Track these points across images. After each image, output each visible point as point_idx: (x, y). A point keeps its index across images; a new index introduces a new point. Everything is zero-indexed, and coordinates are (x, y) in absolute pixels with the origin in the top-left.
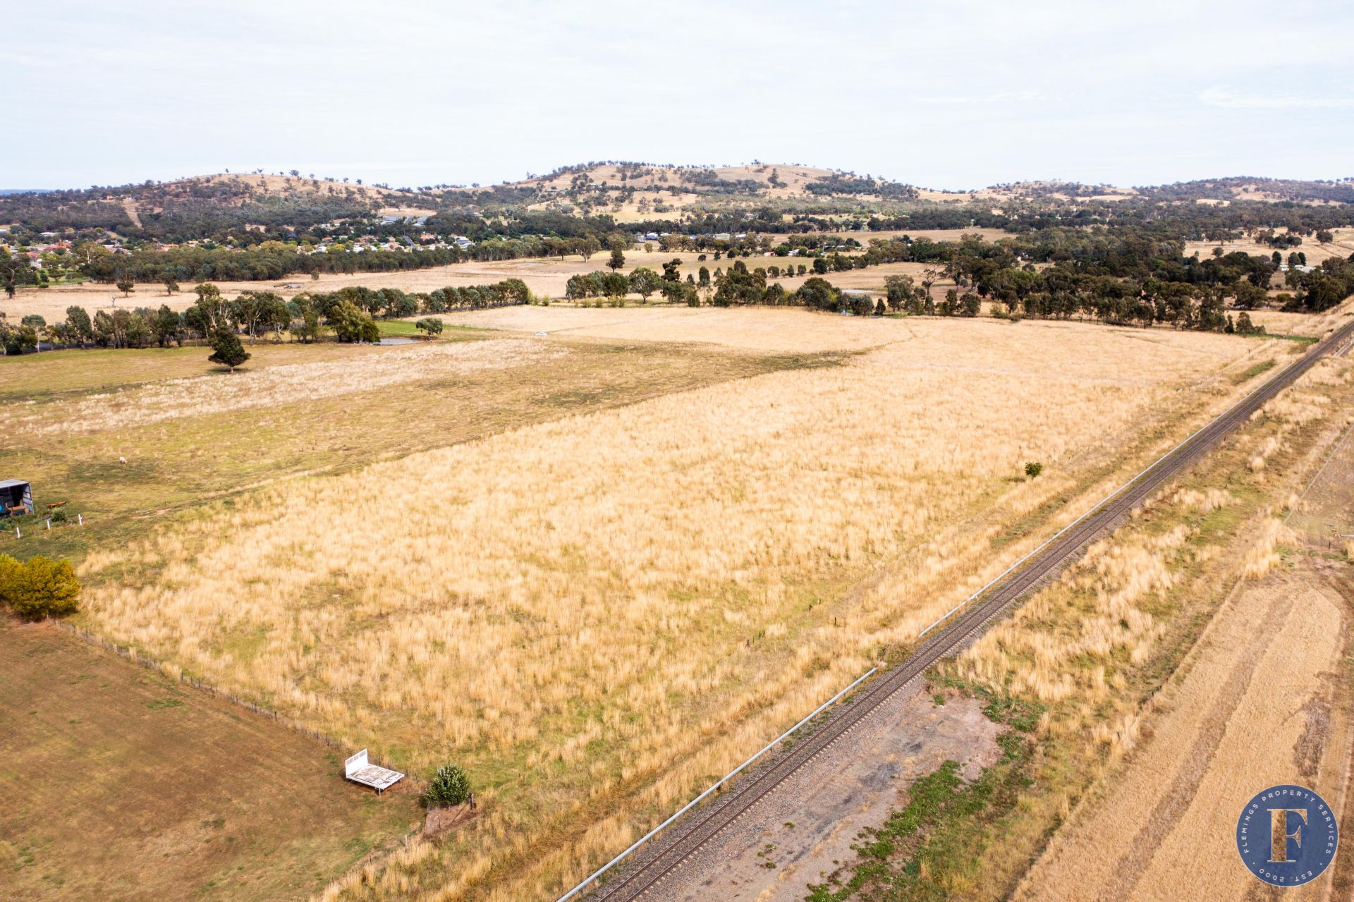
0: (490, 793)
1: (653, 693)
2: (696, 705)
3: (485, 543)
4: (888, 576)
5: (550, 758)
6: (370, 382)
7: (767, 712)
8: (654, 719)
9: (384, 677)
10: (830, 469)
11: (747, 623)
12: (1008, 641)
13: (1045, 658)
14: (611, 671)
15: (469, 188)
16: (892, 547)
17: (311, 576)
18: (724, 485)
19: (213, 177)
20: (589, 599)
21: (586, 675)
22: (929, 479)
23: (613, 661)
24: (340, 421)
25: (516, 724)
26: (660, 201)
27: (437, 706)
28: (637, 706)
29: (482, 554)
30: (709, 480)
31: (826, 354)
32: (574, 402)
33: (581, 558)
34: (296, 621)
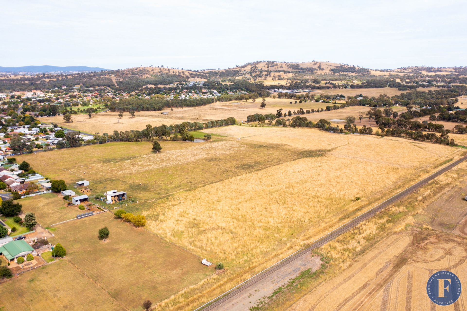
0: (227, 268)
1: (257, 251)
2: (265, 254)
3: (225, 213)
4: (312, 227)
5: (238, 262)
6: (194, 158)
7: (278, 256)
8: (257, 256)
9: (207, 244)
10: (308, 195)
11: (279, 237)
12: (332, 245)
13: (338, 249)
14: (250, 246)
15: (217, 70)
16: (316, 220)
17: (189, 220)
18: (281, 199)
19: (138, 68)
20: (246, 229)
21: (245, 247)
22: (331, 199)
23: (250, 244)
24: (188, 172)
25: (231, 256)
26: (280, 76)
27: (217, 251)
28: (254, 254)
29: (224, 216)
30: (277, 197)
31: (319, 151)
32: (247, 168)
33: (246, 218)
34: (188, 231)
